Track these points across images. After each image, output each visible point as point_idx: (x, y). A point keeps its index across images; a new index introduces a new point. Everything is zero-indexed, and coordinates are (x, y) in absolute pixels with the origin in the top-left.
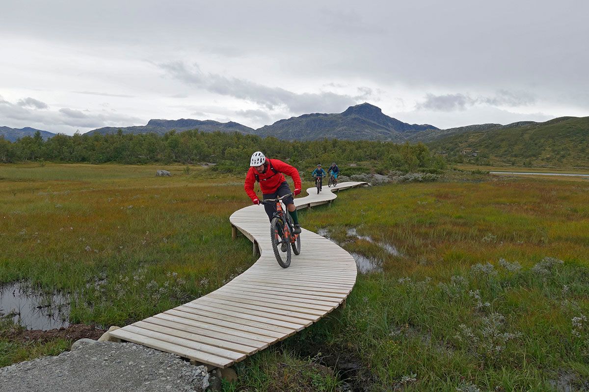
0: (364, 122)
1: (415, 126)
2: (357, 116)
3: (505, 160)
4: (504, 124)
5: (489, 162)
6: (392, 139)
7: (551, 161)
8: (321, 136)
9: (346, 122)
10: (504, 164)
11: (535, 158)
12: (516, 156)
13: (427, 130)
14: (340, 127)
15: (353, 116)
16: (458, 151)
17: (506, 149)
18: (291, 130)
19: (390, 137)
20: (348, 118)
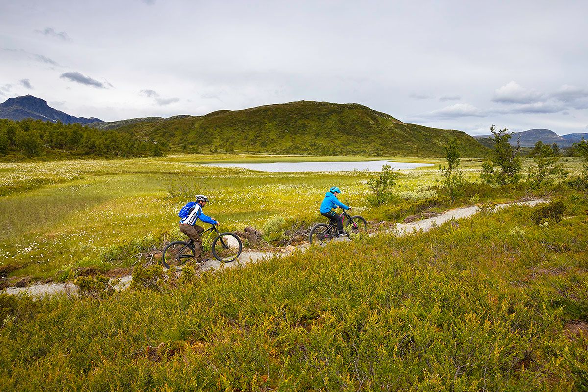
2: (19, 108)
7: (224, 148)
9: (7, 113)
13: (95, 122)
15: (15, 107)
17: (181, 137)
20: (9, 109)
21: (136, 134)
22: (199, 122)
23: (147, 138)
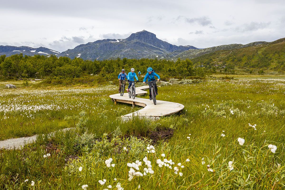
0: (143, 45)
1: (181, 47)
2: (138, 41)
3: (245, 70)
4: (244, 44)
5: (234, 72)
6: (165, 57)
7: (277, 70)
8: (112, 56)
9: (130, 45)
10: (245, 73)
11: (266, 68)
12: (253, 67)
13: (190, 50)
14: (125, 49)
15: (135, 40)
16: (212, 65)
17: (246, 62)
18: (88, 53)
19: (163, 56)
20: (131, 42)
21: (213, 60)
22: (262, 49)
23: (220, 63)
